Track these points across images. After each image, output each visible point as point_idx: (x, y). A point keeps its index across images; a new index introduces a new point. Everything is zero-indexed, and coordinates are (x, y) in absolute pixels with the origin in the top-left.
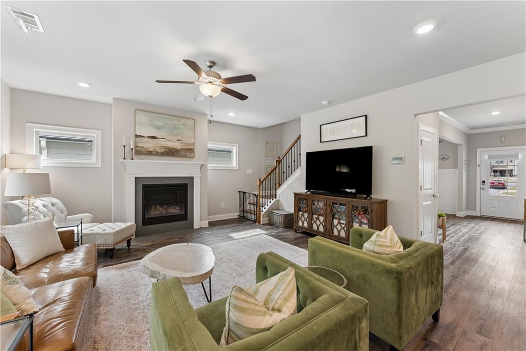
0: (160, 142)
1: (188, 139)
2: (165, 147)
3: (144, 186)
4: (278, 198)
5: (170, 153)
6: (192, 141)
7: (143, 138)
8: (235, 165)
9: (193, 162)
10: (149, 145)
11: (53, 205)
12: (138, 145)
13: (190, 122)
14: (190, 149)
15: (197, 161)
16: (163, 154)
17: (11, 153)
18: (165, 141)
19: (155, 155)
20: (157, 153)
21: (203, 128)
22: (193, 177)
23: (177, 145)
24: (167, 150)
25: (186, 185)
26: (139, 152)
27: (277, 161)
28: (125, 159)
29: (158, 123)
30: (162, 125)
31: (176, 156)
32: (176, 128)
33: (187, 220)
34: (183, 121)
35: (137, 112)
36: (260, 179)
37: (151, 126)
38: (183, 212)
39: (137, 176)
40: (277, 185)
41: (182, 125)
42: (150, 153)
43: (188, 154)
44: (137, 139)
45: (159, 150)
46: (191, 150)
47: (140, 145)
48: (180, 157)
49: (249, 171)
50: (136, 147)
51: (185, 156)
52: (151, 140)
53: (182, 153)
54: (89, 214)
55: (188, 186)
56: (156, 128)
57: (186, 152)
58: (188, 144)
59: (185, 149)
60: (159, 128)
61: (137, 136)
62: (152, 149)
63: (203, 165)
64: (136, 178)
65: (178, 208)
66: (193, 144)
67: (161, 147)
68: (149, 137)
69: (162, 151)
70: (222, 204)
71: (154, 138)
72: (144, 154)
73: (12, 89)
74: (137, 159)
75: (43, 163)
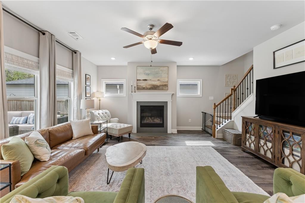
0: (149, 82)
1: (164, 79)
3: (141, 106)
4: (233, 120)
5: (154, 88)
6: (166, 80)
7: (140, 81)
8: (199, 94)
9: (168, 92)
10: (143, 84)
11: (106, 113)
12: (138, 85)
13: (166, 68)
14: (165, 85)
15: (170, 92)
16: (150, 89)
18: (151, 82)
19: (146, 89)
20: (147, 88)
21: (174, 71)
22: (167, 102)
23: (157, 83)
24: (152, 86)
25: (163, 107)
26: (139, 88)
27: (232, 89)
28: (132, 92)
29: (148, 72)
30: (149, 72)
31: (157, 90)
32: (157, 74)
33: (164, 127)
34: (162, 68)
35: (138, 67)
36: (215, 104)
37: (144, 74)
38: (162, 123)
39: (137, 101)
40: (233, 109)
41: (161, 71)
42: (144, 89)
43: (164, 88)
44: (138, 82)
46: (166, 86)
47: (139, 84)
48: (160, 90)
49: (211, 98)
50: (137, 86)
51: (163, 89)
52: (144, 81)
53: (161, 87)
54: (117, 119)
55: (164, 107)
56: (147, 75)
57: (163, 87)
58: (164, 82)
59: (162, 85)
60: (148, 75)
61: (137, 80)
62: (144, 87)
63: (173, 94)
64: (137, 102)
65: (159, 119)
66: (167, 82)
67: (149, 85)
68: (143, 80)
69: (150, 87)
70: (190, 120)
71: (146, 80)
72: (141, 89)
73: (98, 66)
74: (138, 92)
75: (105, 95)
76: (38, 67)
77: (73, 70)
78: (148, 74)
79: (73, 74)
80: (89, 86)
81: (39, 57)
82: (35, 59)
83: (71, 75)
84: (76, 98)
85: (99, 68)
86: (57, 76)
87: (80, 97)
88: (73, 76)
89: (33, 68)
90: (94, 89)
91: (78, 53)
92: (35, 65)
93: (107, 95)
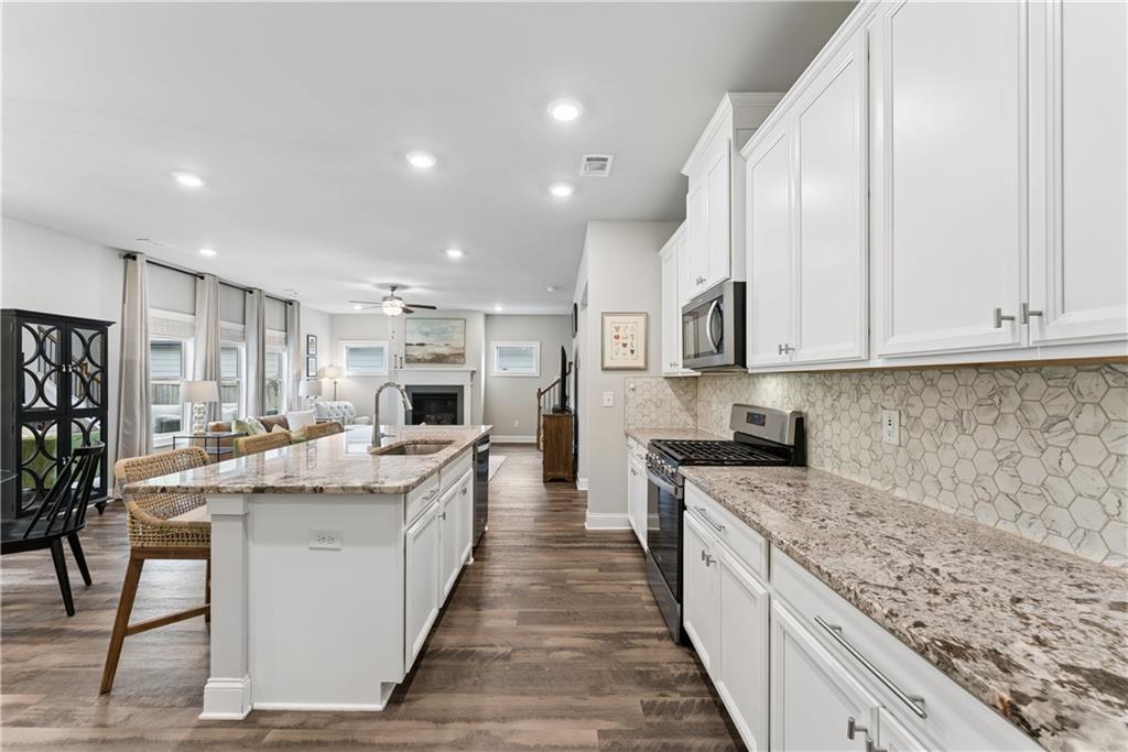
0: (428, 349)
1: (457, 342)
2: (432, 354)
3: (413, 394)
5: (439, 359)
6: (462, 344)
7: (412, 347)
8: (535, 370)
9: (465, 368)
10: (417, 353)
11: (346, 407)
12: (407, 353)
13: (460, 323)
14: (459, 354)
15: (469, 367)
16: (430, 361)
17: (331, 366)
18: (433, 348)
19: (423, 362)
20: (425, 360)
21: (477, 325)
23: (444, 351)
24: (435, 357)
25: (456, 395)
26: (408, 361)
28: (396, 368)
29: (426, 329)
30: (430, 330)
31: (443, 363)
32: (443, 332)
34: (453, 322)
35: (407, 320)
36: (539, 389)
39: (407, 384)
41: (451, 327)
42: (419, 361)
43: (457, 360)
44: (408, 347)
45: (426, 357)
46: (462, 355)
47: (409, 353)
48: (448, 363)
50: (406, 355)
51: (455, 362)
52: (419, 347)
53: (451, 358)
54: (368, 418)
55: (458, 396)
56: (424, 334)
57: (456, 357)
58: (457, 348)
59: (454, 355)
61: (407, 345)
62: (420, 357)
63: (474, 371)
65: (451, 420)
66: (464, 348)
67: (429, 354)
68: (418, 345)
69: (430, 358)
70: (517, 422)
71: (422, 345)
72: (413, 362)
73: (332, 316)
74: (406, 367)
75: (346, 373)
76: (245, 339)
77: (286, 331)
78: (427, 334)
79: (286, 339)
80: (314, 356)
81: (244, 323)
82: (240, 327)
83: (283, 341)
84: (291, 379)
85: (333, 318)
86: (267, 346)
87: (298, 378)
88: (286, 343)
89: (235, 338)
90: (323, 361)
91: (295, 304)
92: (240, 335)
93: (350, 373)
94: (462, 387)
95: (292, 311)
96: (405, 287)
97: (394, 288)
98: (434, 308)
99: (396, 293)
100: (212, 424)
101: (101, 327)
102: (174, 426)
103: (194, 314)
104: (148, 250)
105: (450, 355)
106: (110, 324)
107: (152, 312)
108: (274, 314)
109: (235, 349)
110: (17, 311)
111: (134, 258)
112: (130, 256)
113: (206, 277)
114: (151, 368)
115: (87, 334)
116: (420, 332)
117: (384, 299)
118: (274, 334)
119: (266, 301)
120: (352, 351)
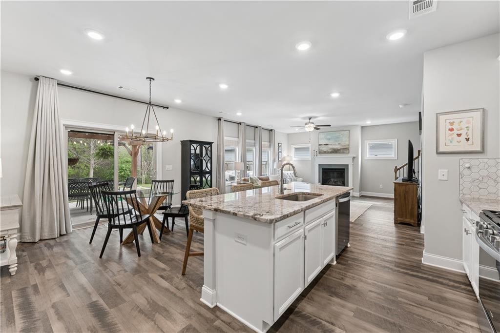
0: (330, 147)
1: (344, 142)
3: (323, 169)
5: (335, 151)
6: (347, 143)
7: (322, 146)
8: (393, 156)
9: (349, 155)
10: (324, 148)
11: (293, 174)
13: (347, 132)
14: (346, 148)
15: (351, 155)
16: (331, 153)
17: (288, 156)
18: (332, 146)
20: (328, 152)
21: (357, 134)
23: (338, 147)
24: (333, 150)
25: (344, 169)
26: (320, 153)
28: (314, 156)
29: (329, 137)
31: (337, 153)
32: (338, 138)
34: (343, 133)
35: (320, 134)
36: (396, 167)
39: (319, 164)
41: (342, 135)
42: (325, 152)
43: (345, 151)
44: (320, 146)
46: (347, 149)
47: (320, 149)
48: (340, 153)
51: (343, 153)
53: (342, 151)
54: (302, 179)
55: (346, 170)
57: (345, 150)
58: (345, 146)
59: (344, 149)
61: (319, 145)
62: (326, 151)
63: (355, 157)
65: (342, 182)
66: (349, 145)
67: (330, 149)
68: (325, 145)
69: (331, 151)
70: (380, 185)
71: (327, 145)
72: (322, 153)
73: (288, 134)
74: (319, 156)
75: (294, 159)
76: (255, 146)
77: (270, 142)
78: (329, 139)
79: (270, 145)
80: (281, 152)
81: (255, 140)
82: (253, 141)
84: (272, 161)
86: (262, 149)
87: (274, 161)
88: (270, 147)
89: (251, 146)
90: (285, 154)
91: (273, 131)
92: (253, 145)
93: (295, 159)
94: (347, 165)
95: (272, 133)
96: (315, 117)
97: (310, 119)
98: (330, 126)
99: (311, 121)
100: (243, 178)
101: (210, 144)
102: (232, 178)
103: (238, 138)
104: (225, 116)
105: (341, 149)
106: (213, 143)
107: (225, 138)
108: (265, 136)
109: (251, 151)
110: (190, 140)
111: (220, 120)
112: (219, 119)
113: (242, 124)
114: (225, 158)
115: (207, 146)
116: (326, 139)
117: (306, 124)
118: (265, 143)
119: (262, 131)
120: (297, 149)
